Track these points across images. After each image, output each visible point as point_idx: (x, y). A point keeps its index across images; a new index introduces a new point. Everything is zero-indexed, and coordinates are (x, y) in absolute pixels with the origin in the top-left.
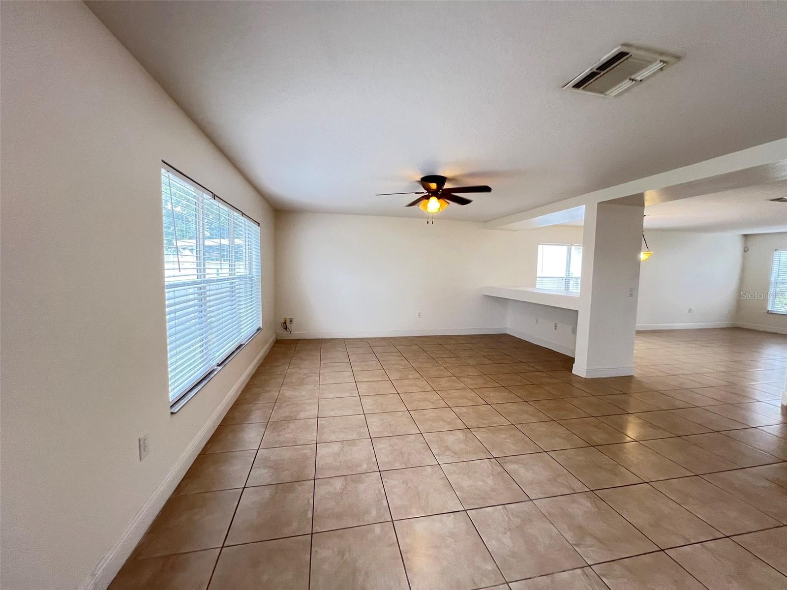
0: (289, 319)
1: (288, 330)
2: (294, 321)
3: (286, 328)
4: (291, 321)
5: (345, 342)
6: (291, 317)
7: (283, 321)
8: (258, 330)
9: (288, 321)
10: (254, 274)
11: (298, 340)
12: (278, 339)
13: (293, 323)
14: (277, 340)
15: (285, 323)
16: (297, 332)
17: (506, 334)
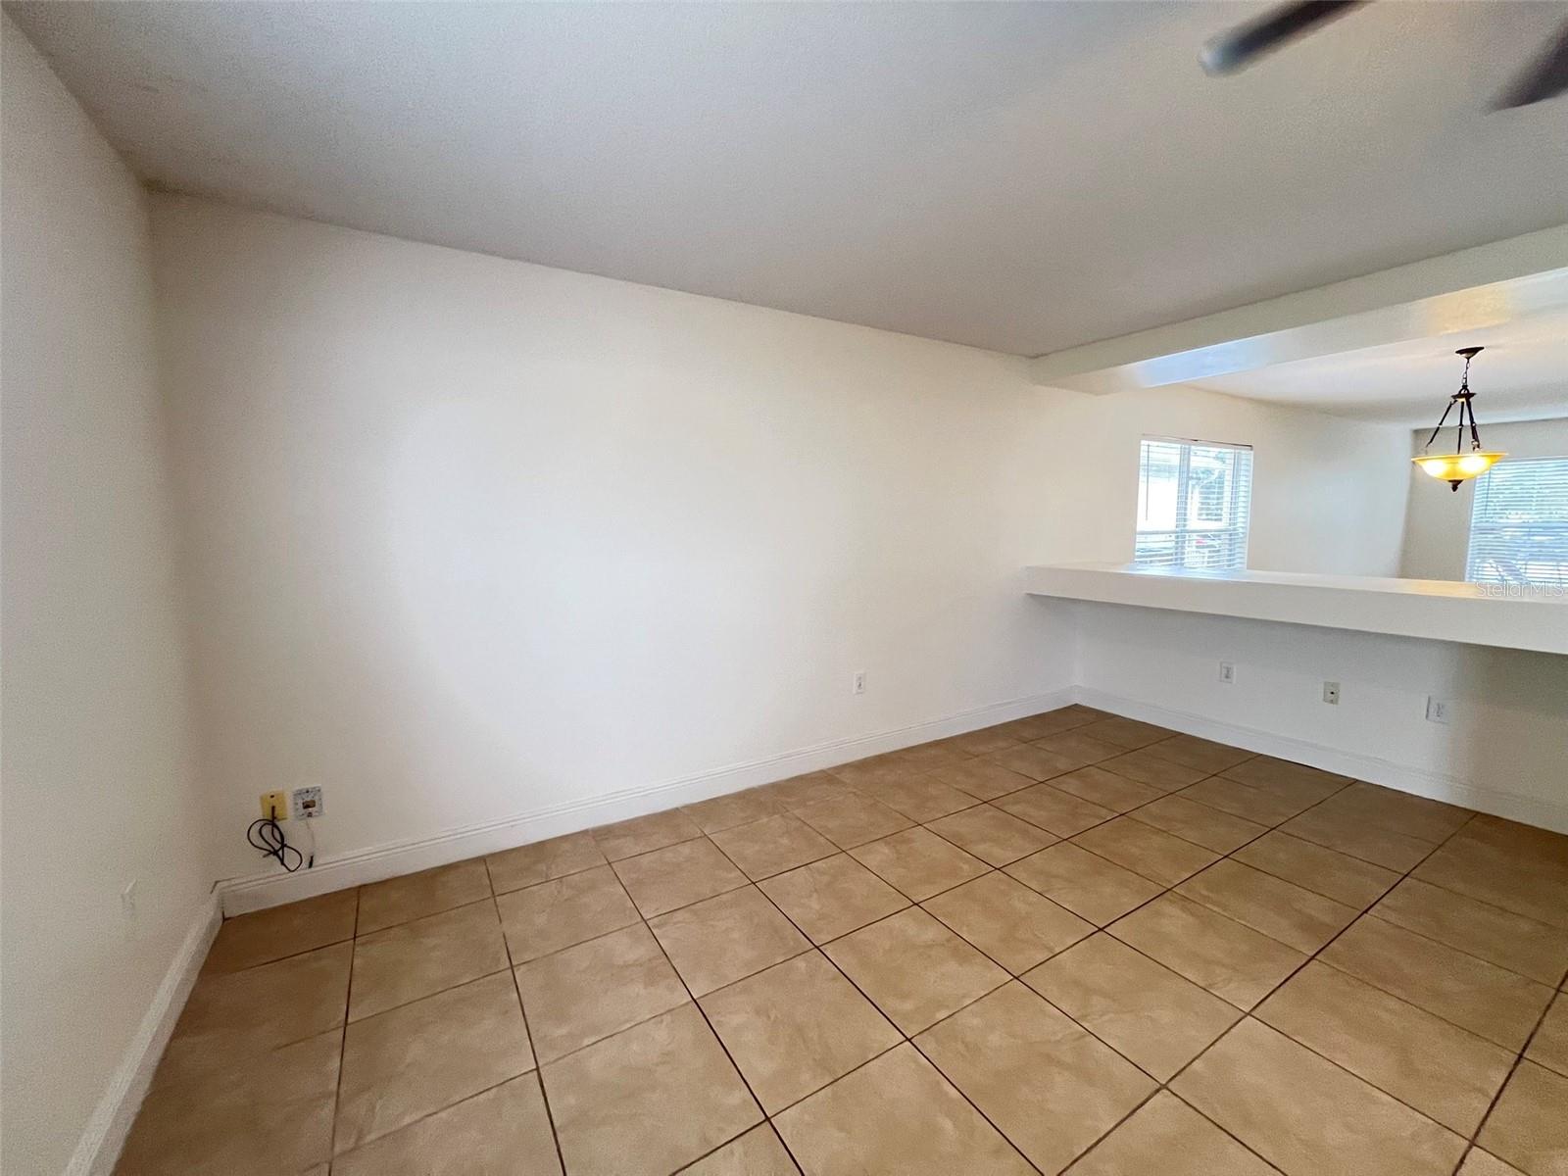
0: (299, 793)
1: (291, 858)
2: (328, 803)
3: (278, 849)
4: (306, 806)
6: (309, 786)
7: (258, 812)
9: (290, 809)
11: (361, 890)
12: (234, 911)
13: (320, 812)
14: (225, 919)
15: (272, 821)
17: (1076, 708)
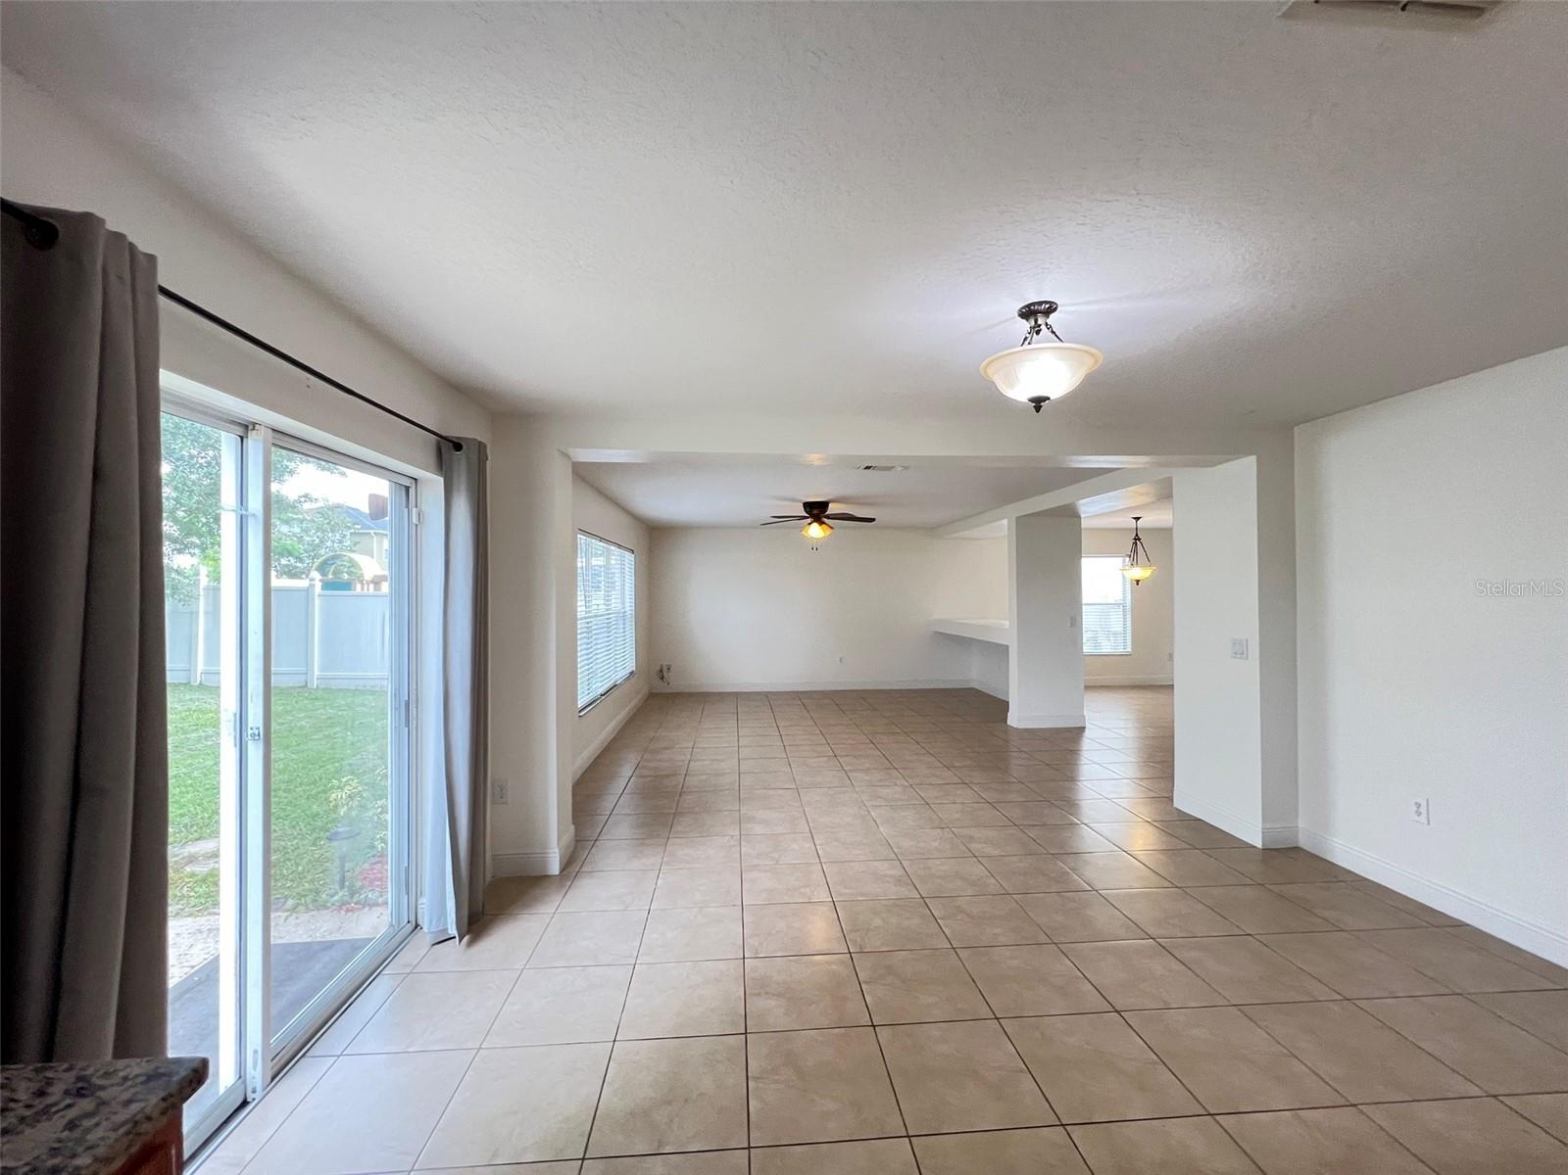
0: (666, 665)
1: (665, 680)
2: (673, 669)
3: (662, 678)
4: (668, 669)
5: (737, 696)
6: (669, 664)
7: (658, 668)
8: (632, 673)
9: (665, 669)
10: (628, 609)
11: (679, 693)
12: (654, 691)
13: (671, 671)
14: (651, 693)
15: (661, 671)
16: (676, 684)
17: (973, 688)
